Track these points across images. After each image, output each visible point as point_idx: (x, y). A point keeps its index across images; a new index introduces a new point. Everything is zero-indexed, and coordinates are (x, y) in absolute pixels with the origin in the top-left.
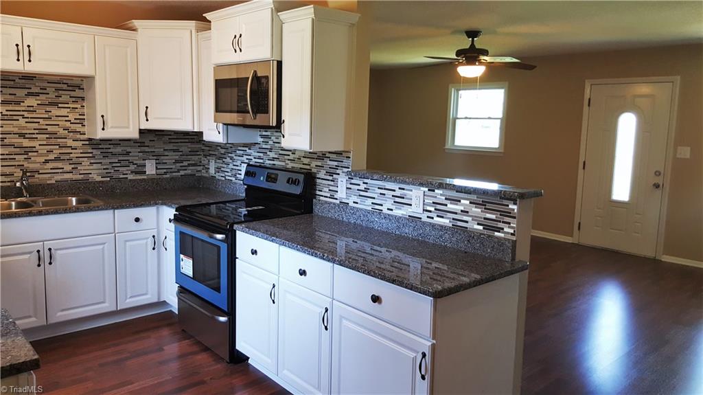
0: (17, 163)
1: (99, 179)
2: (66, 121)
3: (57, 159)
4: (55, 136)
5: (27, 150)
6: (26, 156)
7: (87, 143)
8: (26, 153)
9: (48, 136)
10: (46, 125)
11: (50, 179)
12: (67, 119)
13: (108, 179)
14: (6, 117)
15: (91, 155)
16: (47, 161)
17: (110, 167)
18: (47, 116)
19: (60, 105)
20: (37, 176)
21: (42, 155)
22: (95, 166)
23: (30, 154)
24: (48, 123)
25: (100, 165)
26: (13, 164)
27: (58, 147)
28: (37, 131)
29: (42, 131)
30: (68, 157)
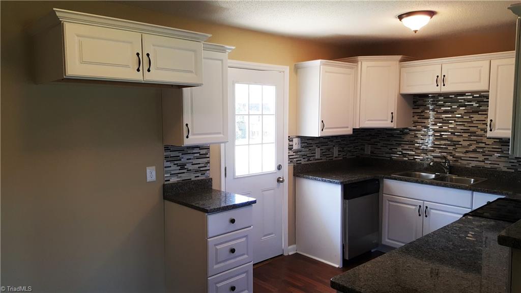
0: (448, 151)
1: (505, 169)
2: (483, 124)
3: (474, 151)
4: (474, 134)
5: (455, 143)
6: (454, 147)
7: (498, 140)
8: (454, 145)
9: (469, 134)
10: (469, 127)
11: (468, 164)
12: (484, 122)
13: (513, 171)
14: (445, 122)
15: (500, 150)
16: (467, 152)
17: (516, 161)
18: (470, 120)
19: (480, 113)
20: (460, 161)
21: (464, 147)
22: (503, 159)
23: (457, 146)
24: (470, 125)
25: (507, 158)
26: (446, 151)
27: (475, 142)
28: (462, 131)
29: (465, 131)
30: (481, 150)
